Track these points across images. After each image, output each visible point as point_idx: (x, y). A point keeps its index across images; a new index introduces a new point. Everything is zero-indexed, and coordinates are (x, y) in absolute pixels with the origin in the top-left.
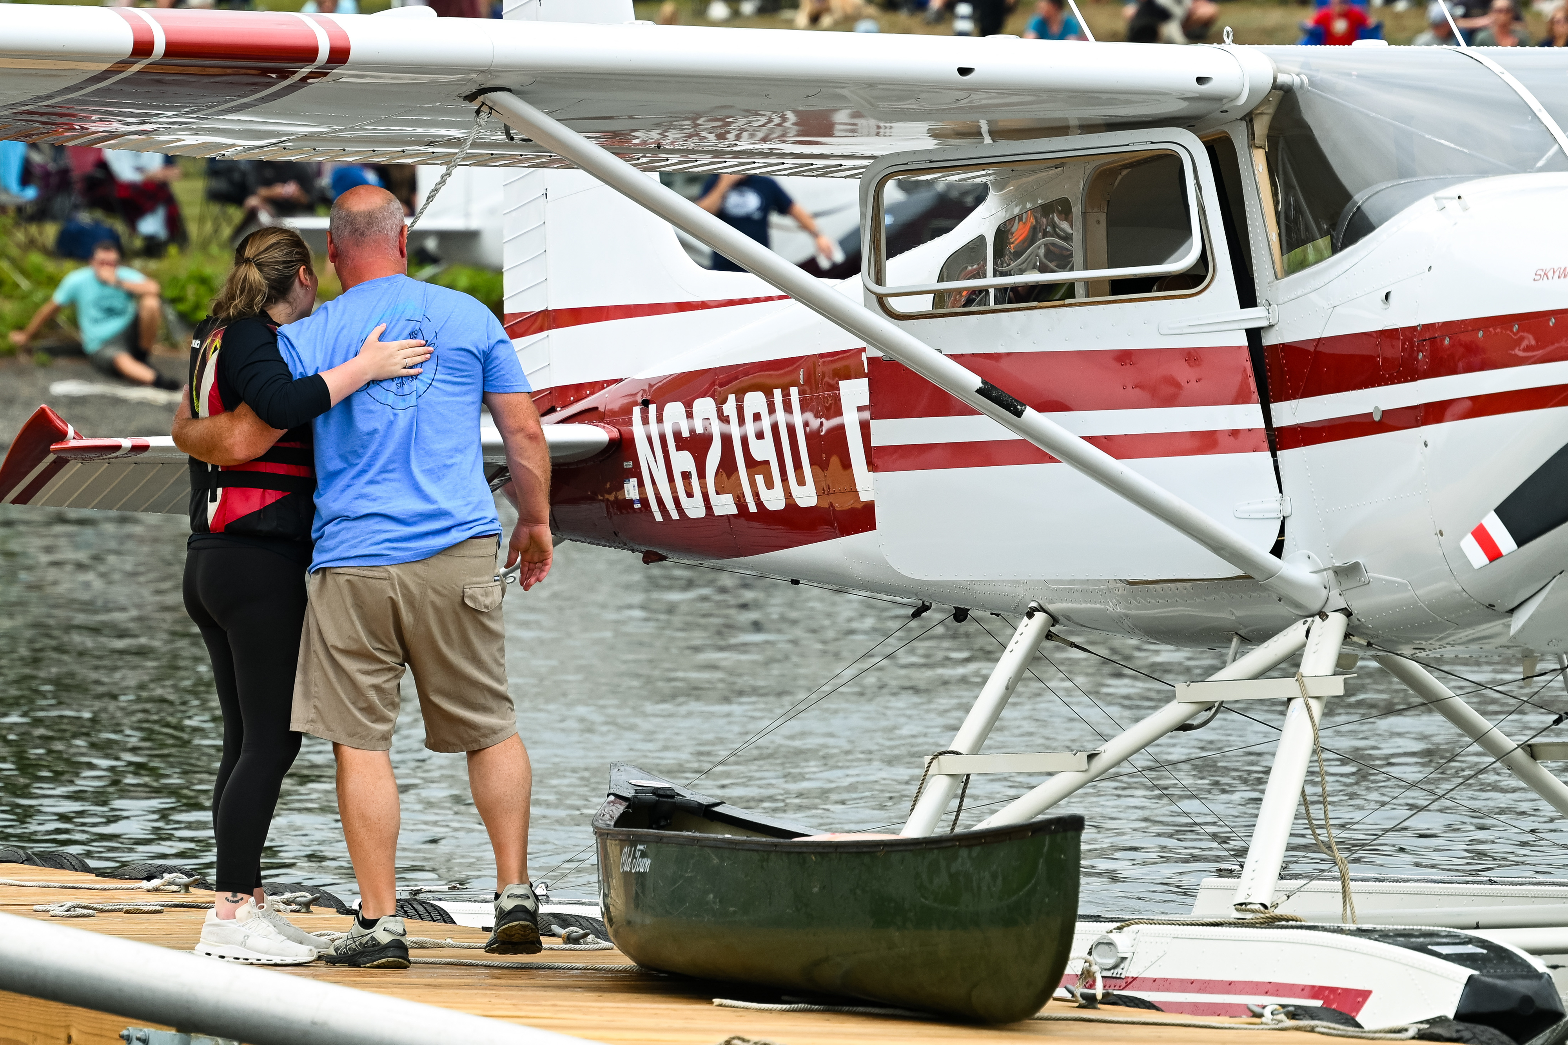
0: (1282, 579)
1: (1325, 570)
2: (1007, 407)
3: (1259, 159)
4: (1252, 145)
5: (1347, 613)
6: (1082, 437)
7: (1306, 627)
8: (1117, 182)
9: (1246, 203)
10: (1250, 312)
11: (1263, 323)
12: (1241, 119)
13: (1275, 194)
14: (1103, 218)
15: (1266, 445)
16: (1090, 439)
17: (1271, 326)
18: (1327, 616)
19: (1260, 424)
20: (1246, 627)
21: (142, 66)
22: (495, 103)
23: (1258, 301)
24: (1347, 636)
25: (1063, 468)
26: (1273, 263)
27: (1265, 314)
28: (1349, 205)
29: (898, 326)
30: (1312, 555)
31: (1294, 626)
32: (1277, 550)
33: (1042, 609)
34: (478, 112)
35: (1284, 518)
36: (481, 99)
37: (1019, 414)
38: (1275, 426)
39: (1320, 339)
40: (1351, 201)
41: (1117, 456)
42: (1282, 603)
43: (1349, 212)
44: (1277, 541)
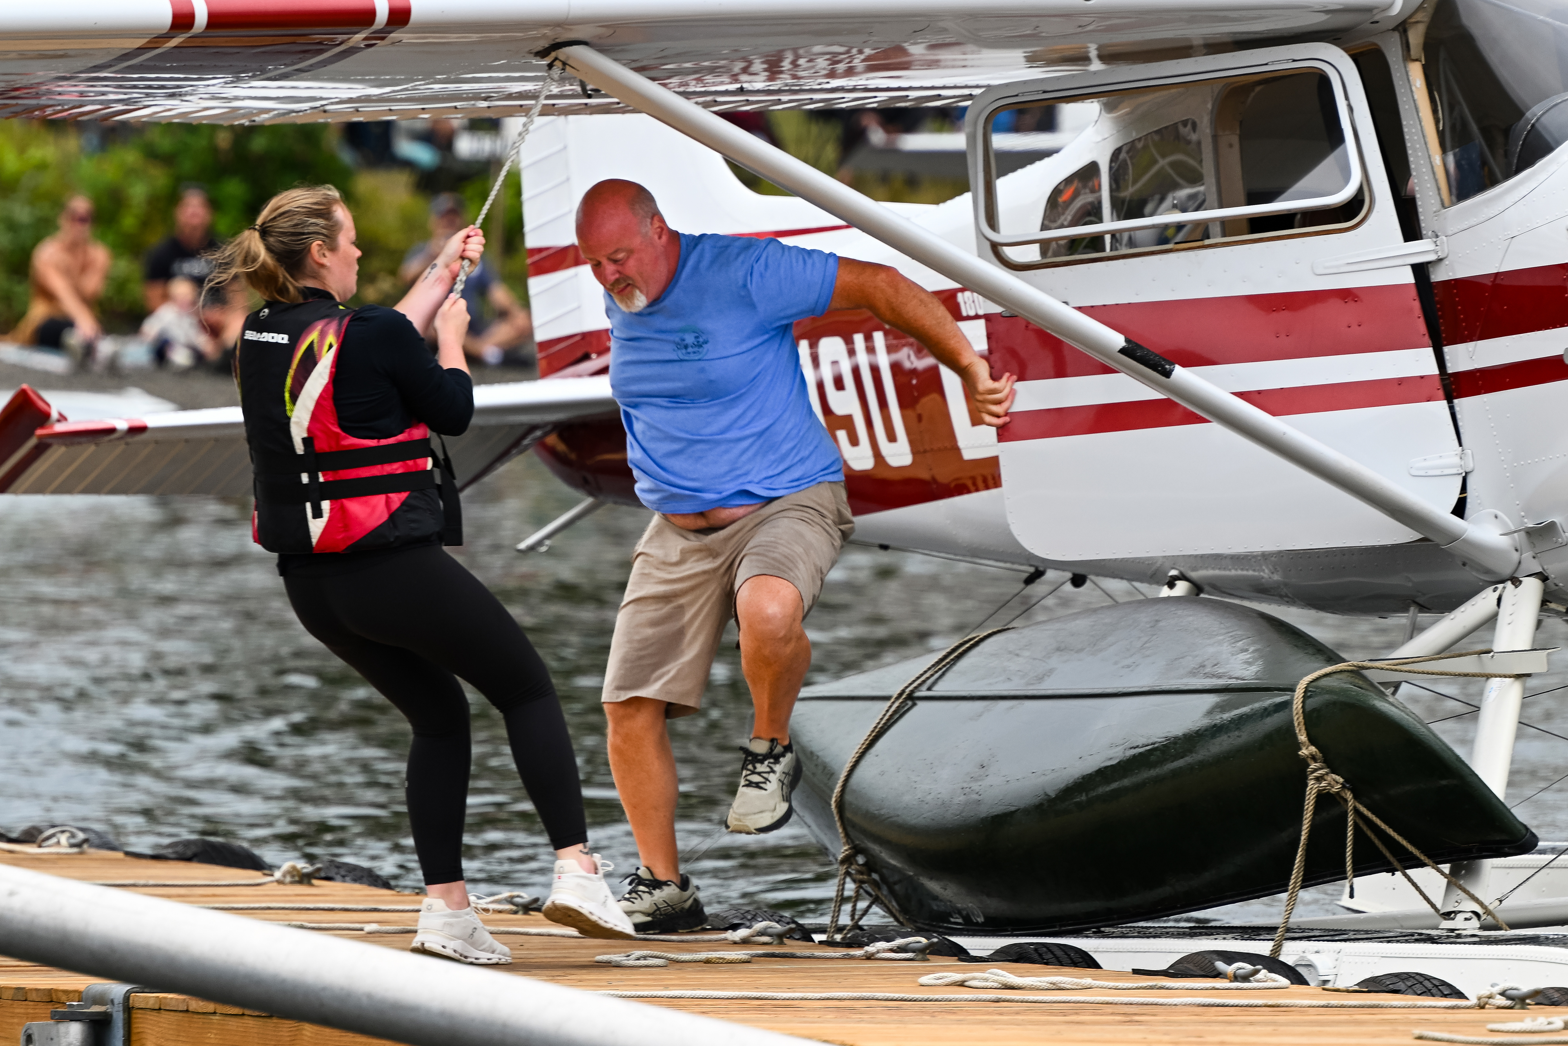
0: (1468, 543)
1: (1515, 532)
2: (1154, 367)
3: (1416, 72)
4: (1407, 57)
5: (1543, 577)
6: (1232, 393)
7: (1497, 594)
8: (1250, 99)
9: (1404, 123)
10: (1415, 246)
11: (1432, 257)
12: (1394, 30)
13: (1435, 111)
14: (1235, 140)
15: (1441, 393)
16: (1241, 395)
17: (1440, 260)
18: (1521, 582)
19: (1433, 369)
20: (1424, 594)
21: (181, 40)
22: (568, 57)
23: (1424, 232)
24: (1544, 602)
25: (1215, 430)
26: (1439, 189)
27: (1432, 247)
28: (1522, 122)
29: (1017, 277)
30: (1500, 513)
31: (1483, 594)
32: (1460, 510)
33: (1183, 577)
34: (550, 66)
35: (1466, 473)
36: (553, 55)
37: (1167, 374)
38: (1450, 371)
39: (1497, 274)
40: (1524, 118)
41: (1274, 414)
42: (1467, 568)
43: (1522, 129)
44: (1460, 499)
